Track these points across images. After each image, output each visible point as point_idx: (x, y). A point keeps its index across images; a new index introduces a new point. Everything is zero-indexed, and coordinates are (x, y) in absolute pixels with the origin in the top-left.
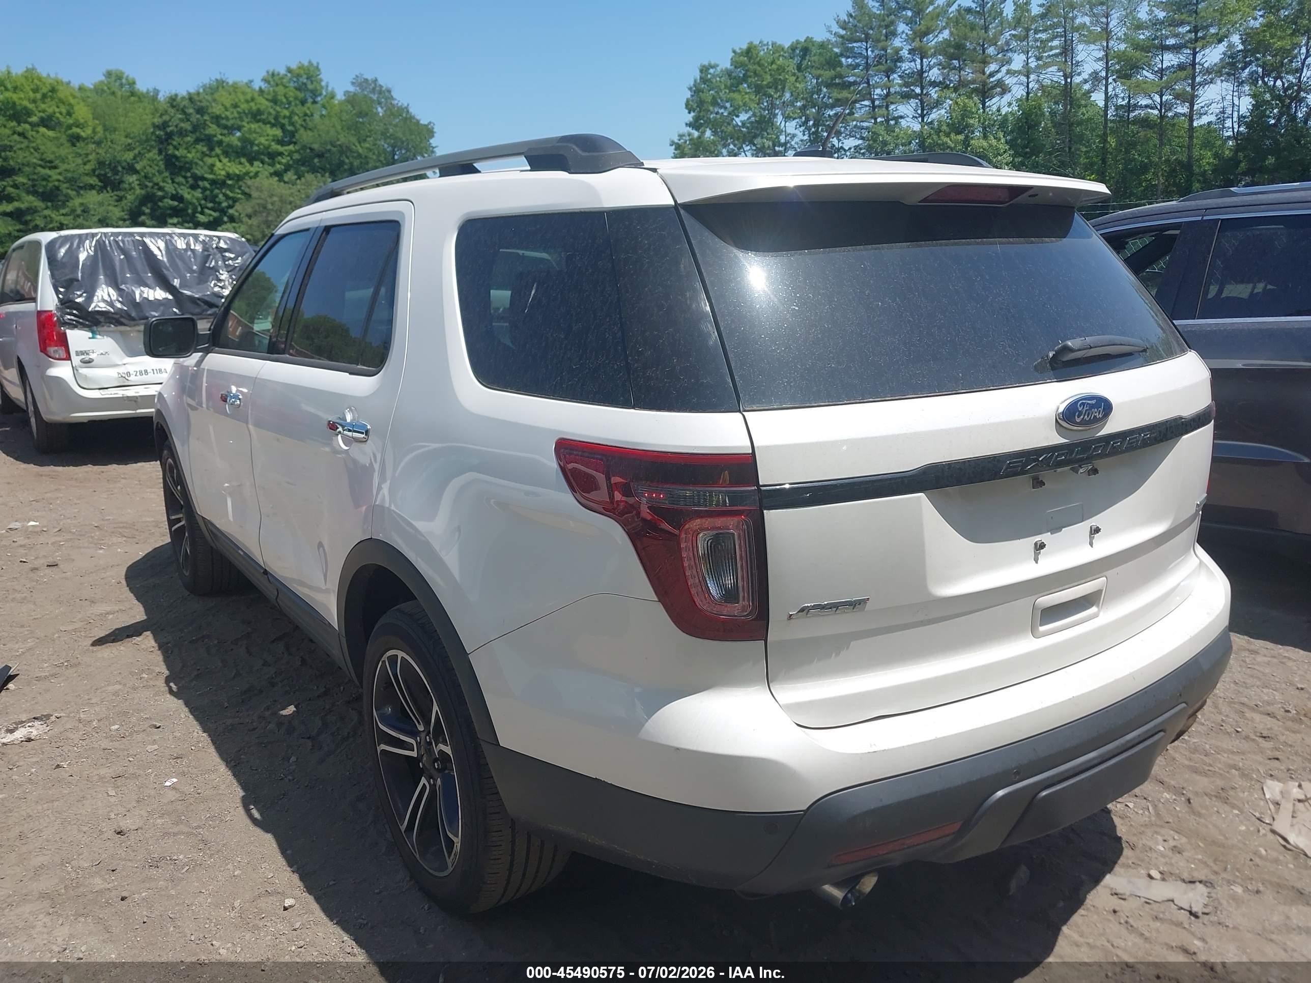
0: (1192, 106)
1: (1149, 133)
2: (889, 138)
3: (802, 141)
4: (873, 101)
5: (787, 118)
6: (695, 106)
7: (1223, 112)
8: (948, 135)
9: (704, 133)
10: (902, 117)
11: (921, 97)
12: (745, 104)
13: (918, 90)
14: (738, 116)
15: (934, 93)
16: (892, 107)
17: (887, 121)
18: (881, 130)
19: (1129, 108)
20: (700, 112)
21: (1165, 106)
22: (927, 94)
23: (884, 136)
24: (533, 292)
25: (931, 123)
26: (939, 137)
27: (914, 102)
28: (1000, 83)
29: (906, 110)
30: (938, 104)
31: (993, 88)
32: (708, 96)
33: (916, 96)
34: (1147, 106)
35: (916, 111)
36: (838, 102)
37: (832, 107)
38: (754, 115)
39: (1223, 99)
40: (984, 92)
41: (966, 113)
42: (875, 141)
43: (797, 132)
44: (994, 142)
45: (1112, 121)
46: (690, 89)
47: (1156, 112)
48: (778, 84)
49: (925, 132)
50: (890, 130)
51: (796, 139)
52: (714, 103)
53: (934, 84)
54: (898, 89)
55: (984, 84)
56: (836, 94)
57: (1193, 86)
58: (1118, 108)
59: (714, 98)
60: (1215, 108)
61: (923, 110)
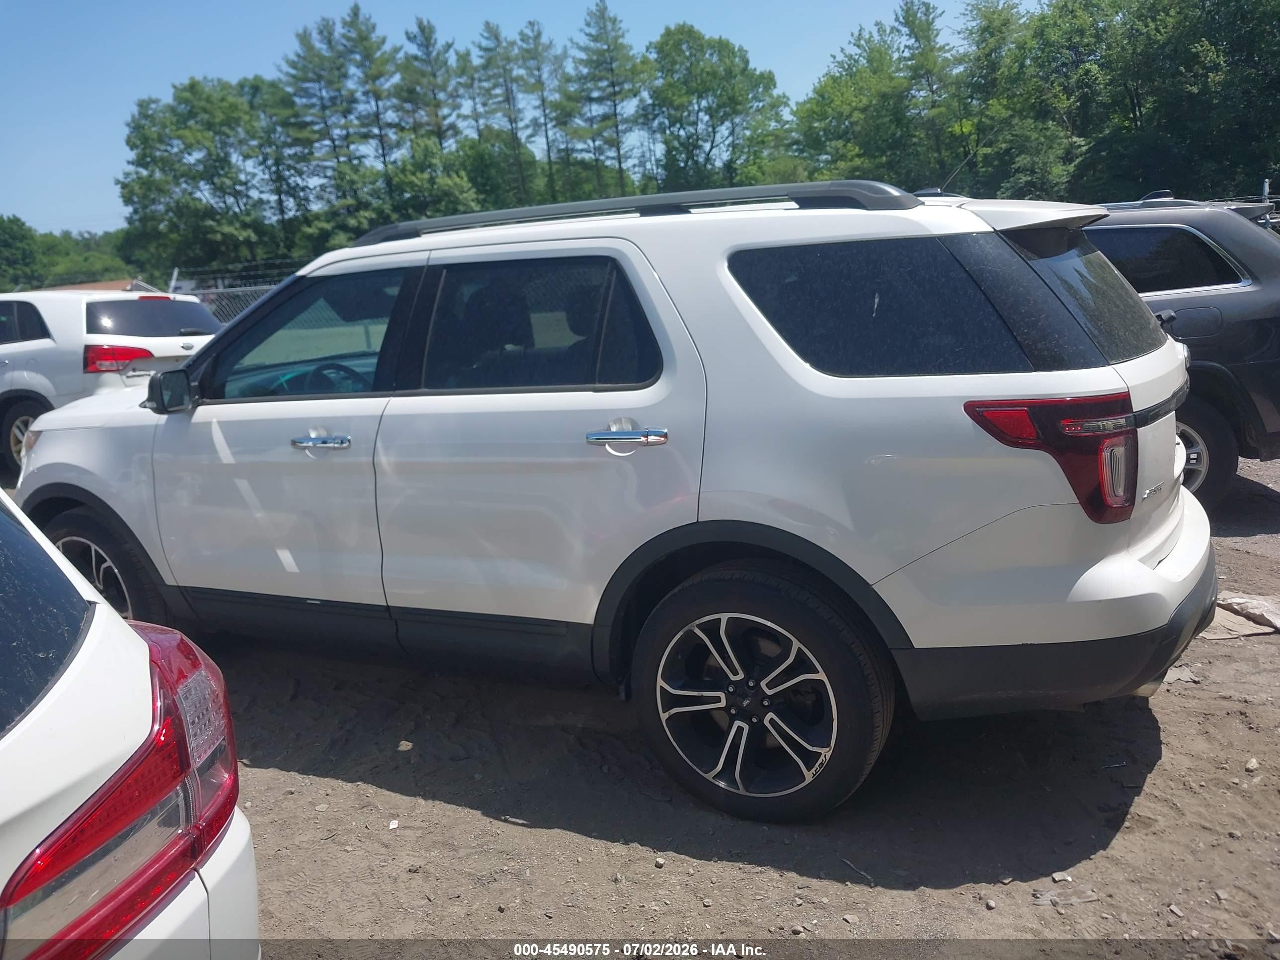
0: (618, 150)
1: (590, 173)
2: (355, 177)
3: (263, 180)
4: (333, 141)
5: (246, 157)
6: (138, 142)
7: (643, 156)
8: (414, 174)
9: (153, 172)
10: (364, 157)
11: (381, 139)
12: (198, 142)
13: (376, 131)
14: (190, 154)
15: (392, 135)
16: (352, 147)
17: (350, 160)
18: (346, 169)
19: (568, 151)
20: (144, 149)
21: (599, 150)
22: (386, 135)
23: (350, 175)
24: (877, 300)
25: (395, 162)
26: (405, 175)
27: (373, 142)
28: (453, 126)
29: (368, 150)
30: (398, 145)
31: (447, 130)
32: (153, 131)
33: (374, 137)
34: (582, 150)
35: (377, 150)
36: (296, 142)
37: (290, 146)
38: (209, 154)
39: (642, 145)
40: (440, 134)
41: (428, 153)
42: (342, 179)
43: (256, 171)
44: (457, 180)
45: (556, 163)
46: (128, 125)
47: (591, 155)
48: (231, 122)
49: (390, 172)
50: (356, 169)
51: (257, 179)
52: (161, 140)
53: (390, 125)
54: (356, 130)
55: (439, 127)
56: (294, 133)
57: (617, 132)
58: (559, 151)
59: (159, 135)
60: (637, 153)
61: (383, 149)
